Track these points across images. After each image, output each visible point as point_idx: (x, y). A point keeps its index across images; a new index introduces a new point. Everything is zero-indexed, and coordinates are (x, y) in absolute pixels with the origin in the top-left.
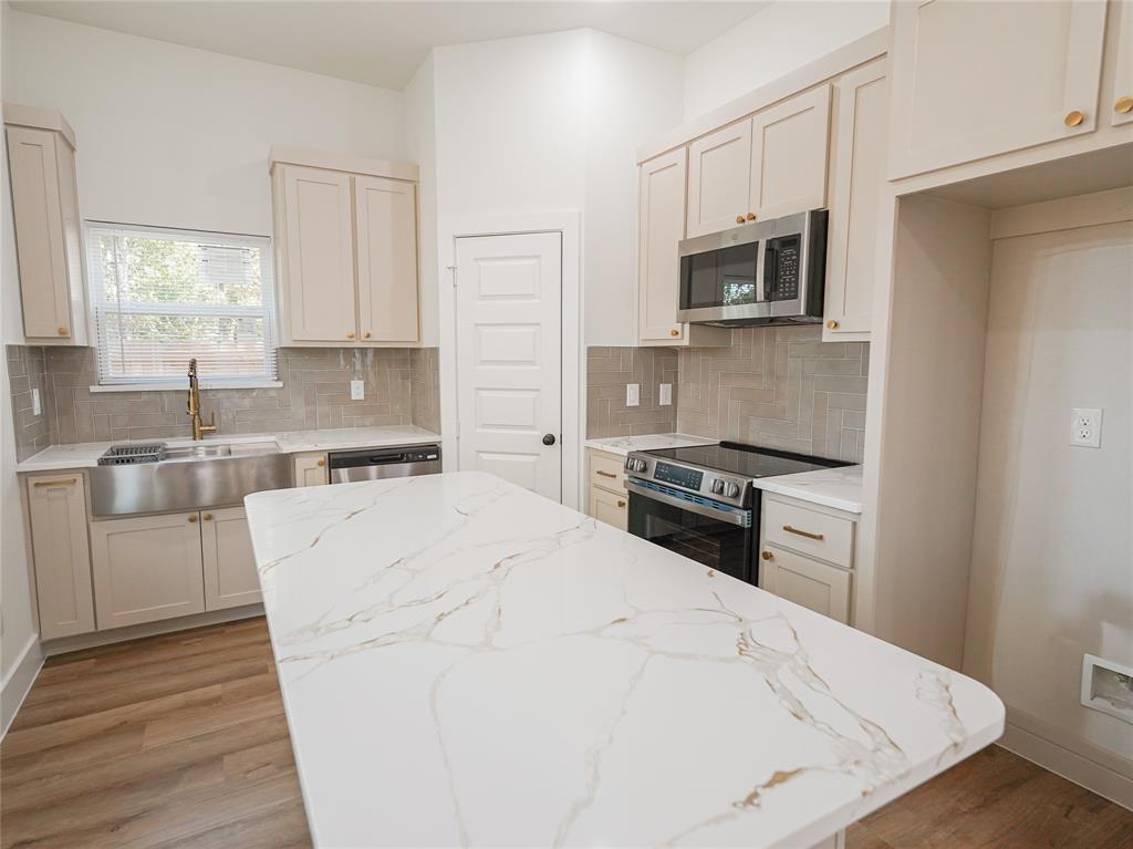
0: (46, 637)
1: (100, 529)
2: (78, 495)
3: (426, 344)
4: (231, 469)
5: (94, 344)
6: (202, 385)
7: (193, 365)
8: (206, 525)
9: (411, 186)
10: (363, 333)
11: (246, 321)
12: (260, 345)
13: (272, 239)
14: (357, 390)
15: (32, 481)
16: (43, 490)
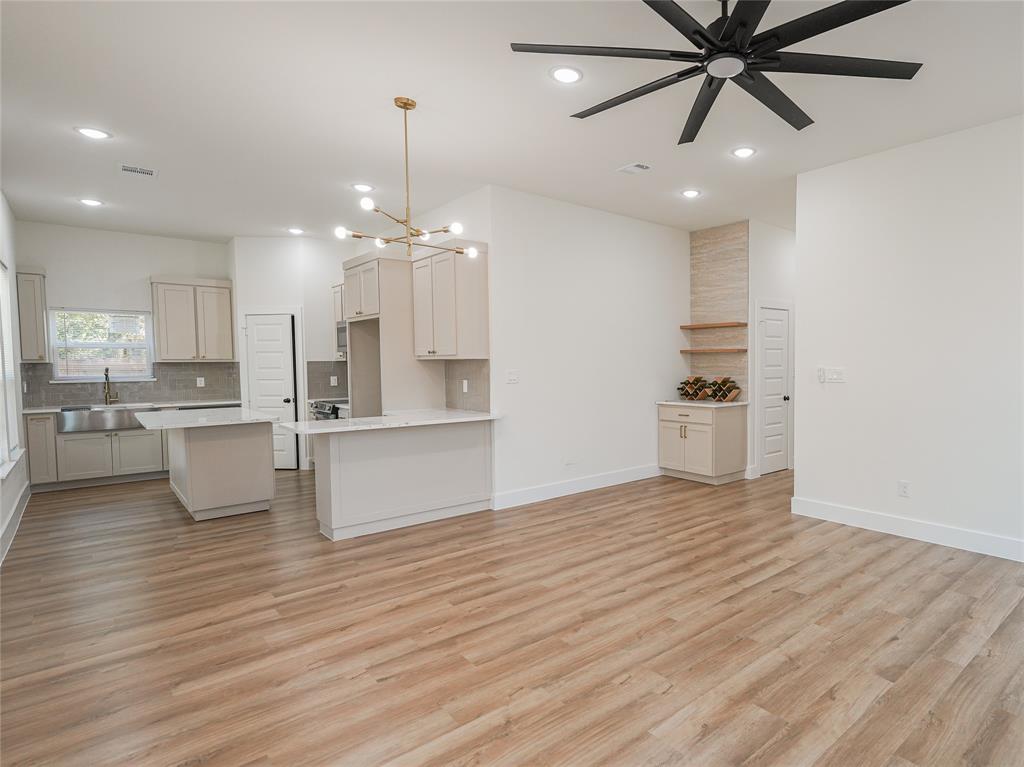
0: (33, 482)
1: (61, 439)
2: (51, 424)
3: (237, 360)
4: (126, 414)
5: (52, 362)
6: (111, 380)
7: (107, 370)
8: (114, 438)
9: (227, 291)
10: (201, 355)
11: (137, 351)
12: (144, 361)
13: (152, 313)
14: (201, 382)
15: (29, 418)
16: (34, 422)
